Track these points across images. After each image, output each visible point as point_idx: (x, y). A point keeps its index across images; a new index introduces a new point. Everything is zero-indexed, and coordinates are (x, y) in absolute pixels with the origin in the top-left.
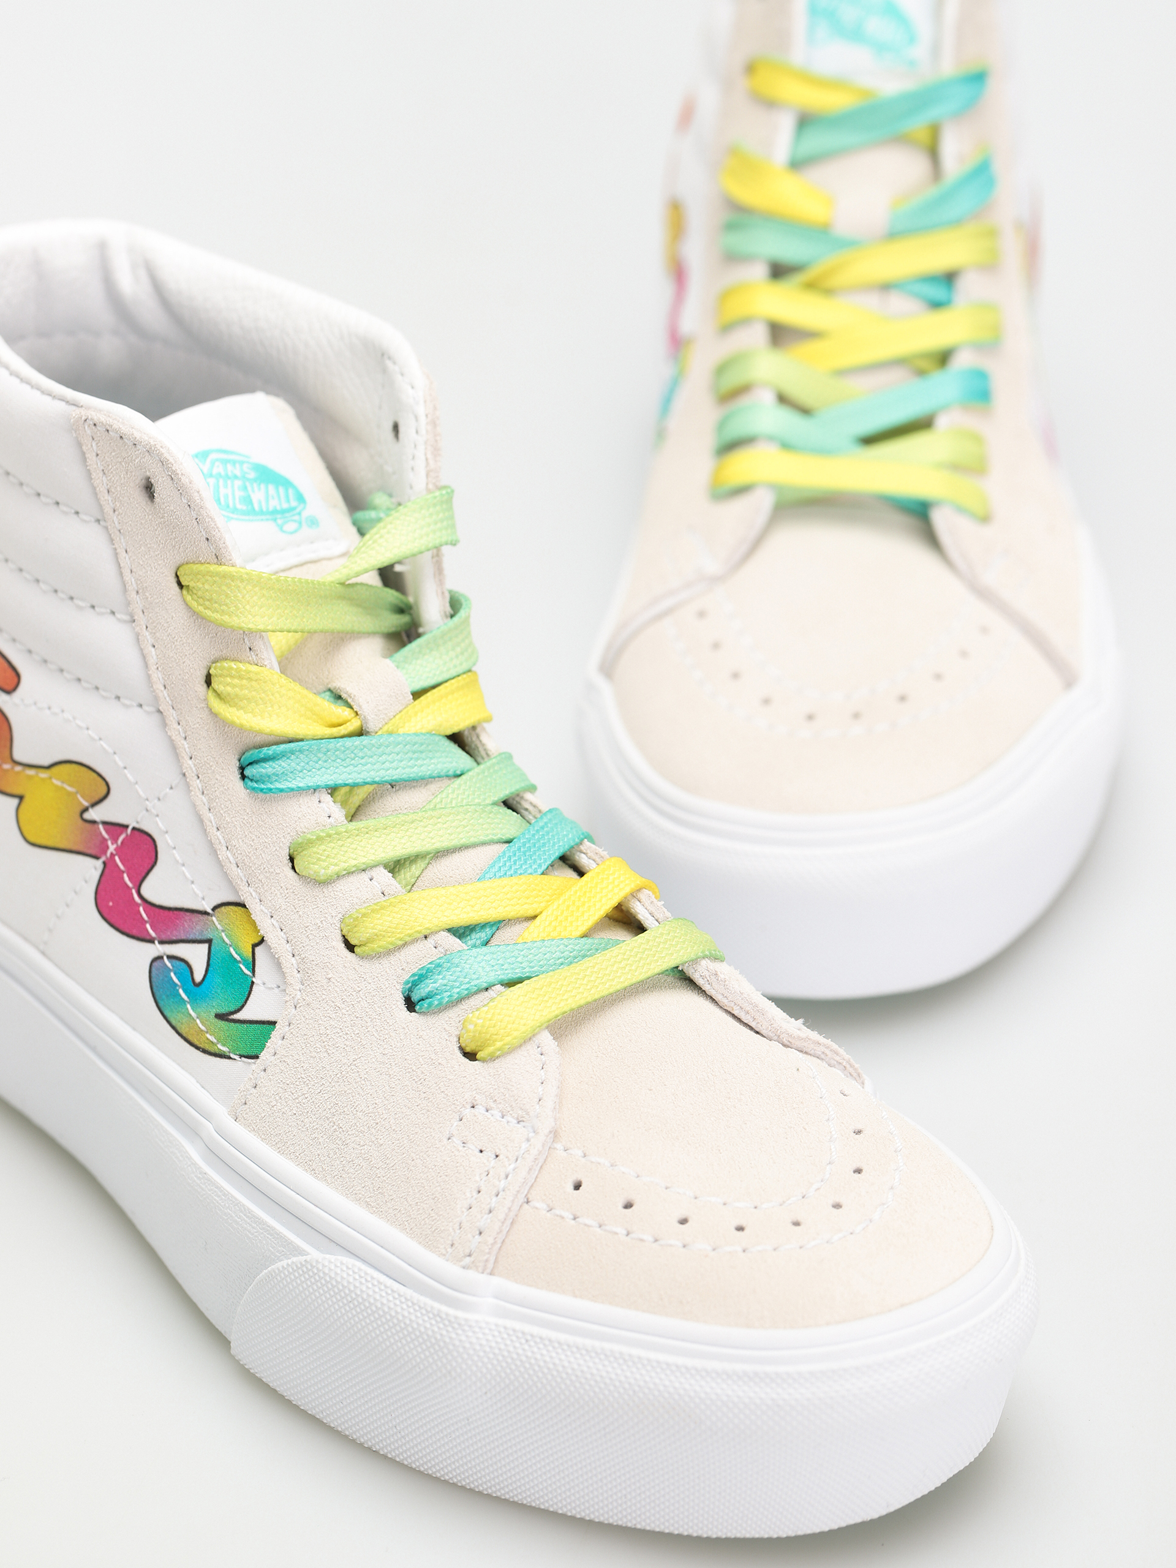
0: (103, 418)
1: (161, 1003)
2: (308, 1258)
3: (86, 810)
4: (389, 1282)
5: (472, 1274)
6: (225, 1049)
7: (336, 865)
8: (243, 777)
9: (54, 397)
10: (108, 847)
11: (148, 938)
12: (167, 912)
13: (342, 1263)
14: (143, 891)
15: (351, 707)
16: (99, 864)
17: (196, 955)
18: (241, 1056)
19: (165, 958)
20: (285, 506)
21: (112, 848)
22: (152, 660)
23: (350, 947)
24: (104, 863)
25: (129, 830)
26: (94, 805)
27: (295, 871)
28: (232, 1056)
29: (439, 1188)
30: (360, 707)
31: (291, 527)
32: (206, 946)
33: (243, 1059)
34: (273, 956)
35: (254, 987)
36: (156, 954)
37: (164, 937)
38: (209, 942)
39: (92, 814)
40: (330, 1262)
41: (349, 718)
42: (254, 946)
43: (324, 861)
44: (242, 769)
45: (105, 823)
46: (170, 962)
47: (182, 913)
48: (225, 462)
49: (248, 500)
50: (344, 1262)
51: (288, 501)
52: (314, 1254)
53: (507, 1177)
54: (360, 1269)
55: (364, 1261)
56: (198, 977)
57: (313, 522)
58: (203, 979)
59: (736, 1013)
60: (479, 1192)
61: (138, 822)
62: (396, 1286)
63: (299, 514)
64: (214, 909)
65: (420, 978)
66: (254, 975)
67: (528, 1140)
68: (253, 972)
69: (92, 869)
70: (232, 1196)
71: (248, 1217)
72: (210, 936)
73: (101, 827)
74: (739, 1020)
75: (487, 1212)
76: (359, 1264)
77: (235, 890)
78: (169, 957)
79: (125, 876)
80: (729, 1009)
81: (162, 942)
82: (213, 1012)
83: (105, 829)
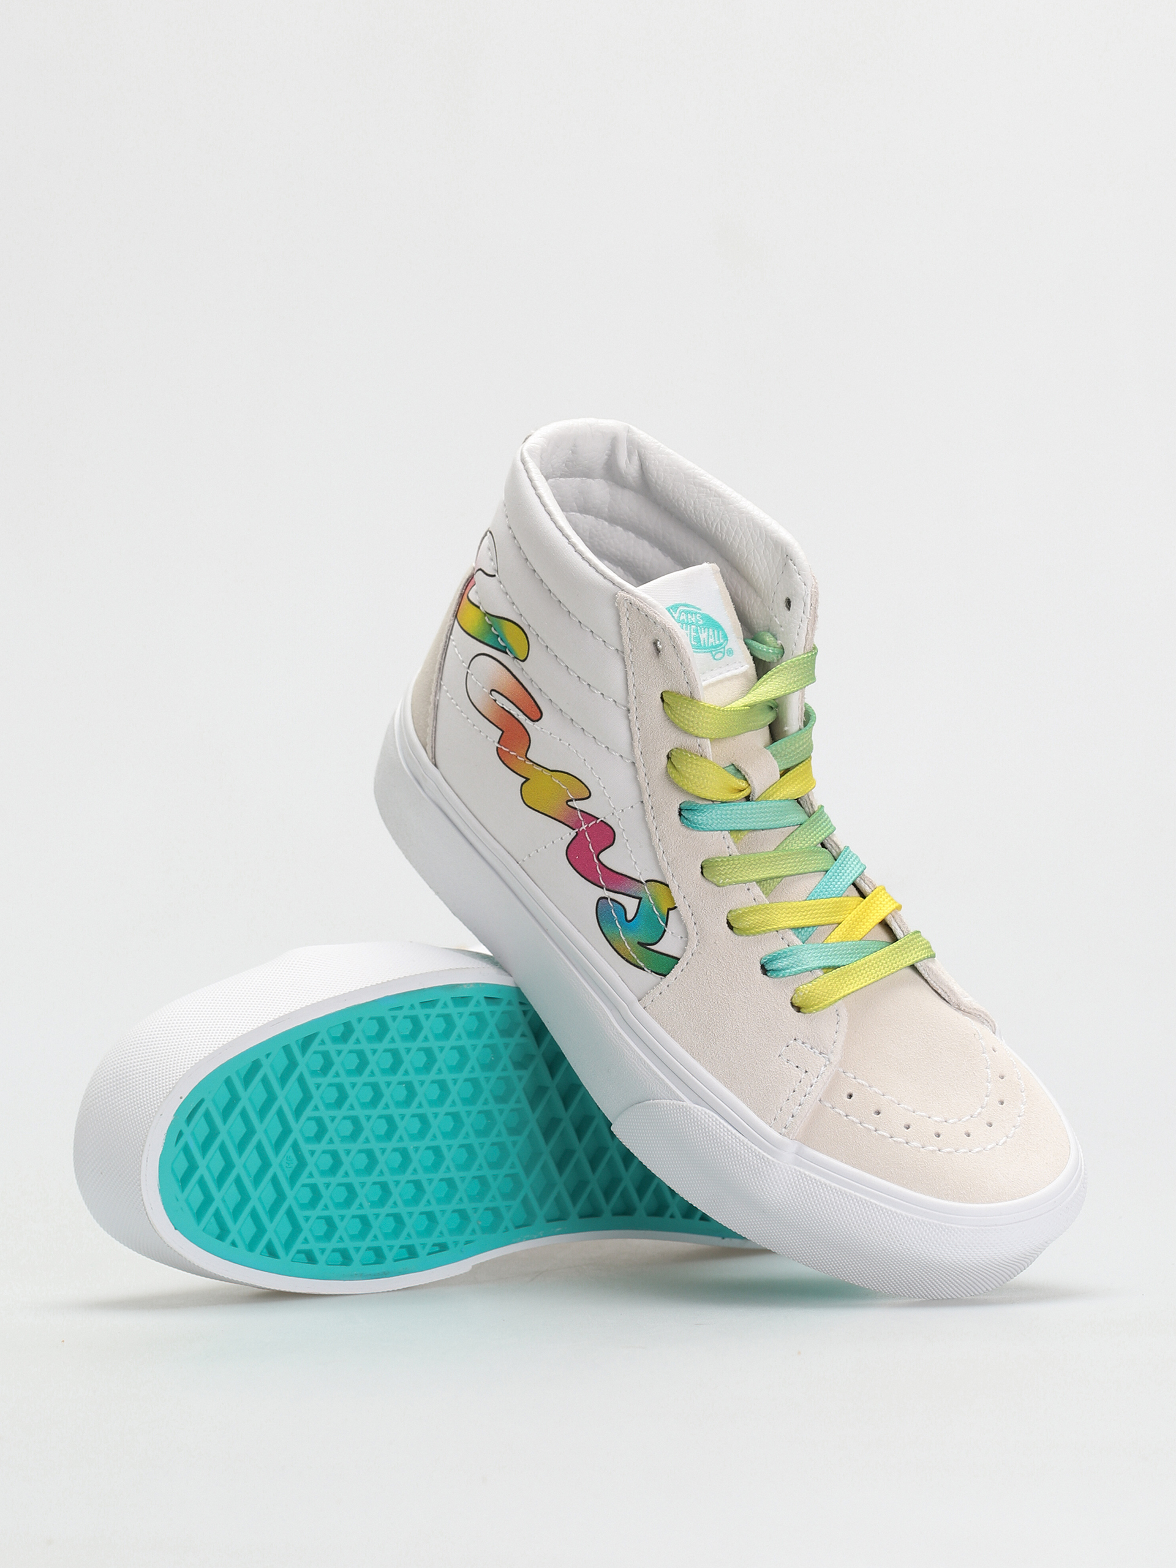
0: (638, 602)
1: (602, 924)
2: (685, 1105)
3: (571, 800)
4: (734, 1131)
5: (785, 1139)
6: (642, 964)
7: (730, 879)
8: (680, 815)
9: (605, 578)
10: (582, 826)
11: (599, 884)
12: (615, 875)
13: (705, 1113)
14: (600, 857)
15: (746, 780)
16: (573, 833)
17: (631, 905)
18: (652, 971)
19: (609, 899)
20: (717, 642)
21: (584, 827)
22: (637, 735)
23: (731, 927)
24: (577, 832)
25: (598, 821)
26: (576, 800)
27: (704, 876)
28: (645, 969)
29: (770, 1084)
30: (752, 782)
31: (719, 656)
32: (638, 900)
33: (653, 973)
34: (681, 921)
35: (666, 933)
36: (603, 896)
37: (610, 887)
38: (640, 899)
39: (575, 804)
40: (698, 1110)
41: (745, 787)
42: (669, 909)
43: (723, 875)
44: (680, 810)
45: (581, 811)
46: (612, 903)
47: (625, 878)
48: (687, 613)
49: (698, 639)
50: (707, 1112)
51: (719, 640)
52: (688, 1103)
53: (811, 1086)
54: (716, 1119)
55: (719, 1115)
56: (630, 917)
57: (731, 652)
58: (633, 919)
59: (939, 991)
60: (794, 1091)
61: (605, 818)
62: (738, 1135)
63: (724, 647)
64: (646, 881)
65: (774, 958)
66: (666, 927)
67: (825, 1066)
68: (666, 924)
69: (568, 834)
70: (637, 1053)
71: (647, 1069)
72: (641, 896)
73: (579, 812)
74: (939, 995)
75: (798, 1105)
76: (716, 1116)
77: (663, 876)
78: (611, 899)
79: (590, 845)
80: (936, 989)
81: (607, 890)
82: (637, 940)
83: (581, 815)
